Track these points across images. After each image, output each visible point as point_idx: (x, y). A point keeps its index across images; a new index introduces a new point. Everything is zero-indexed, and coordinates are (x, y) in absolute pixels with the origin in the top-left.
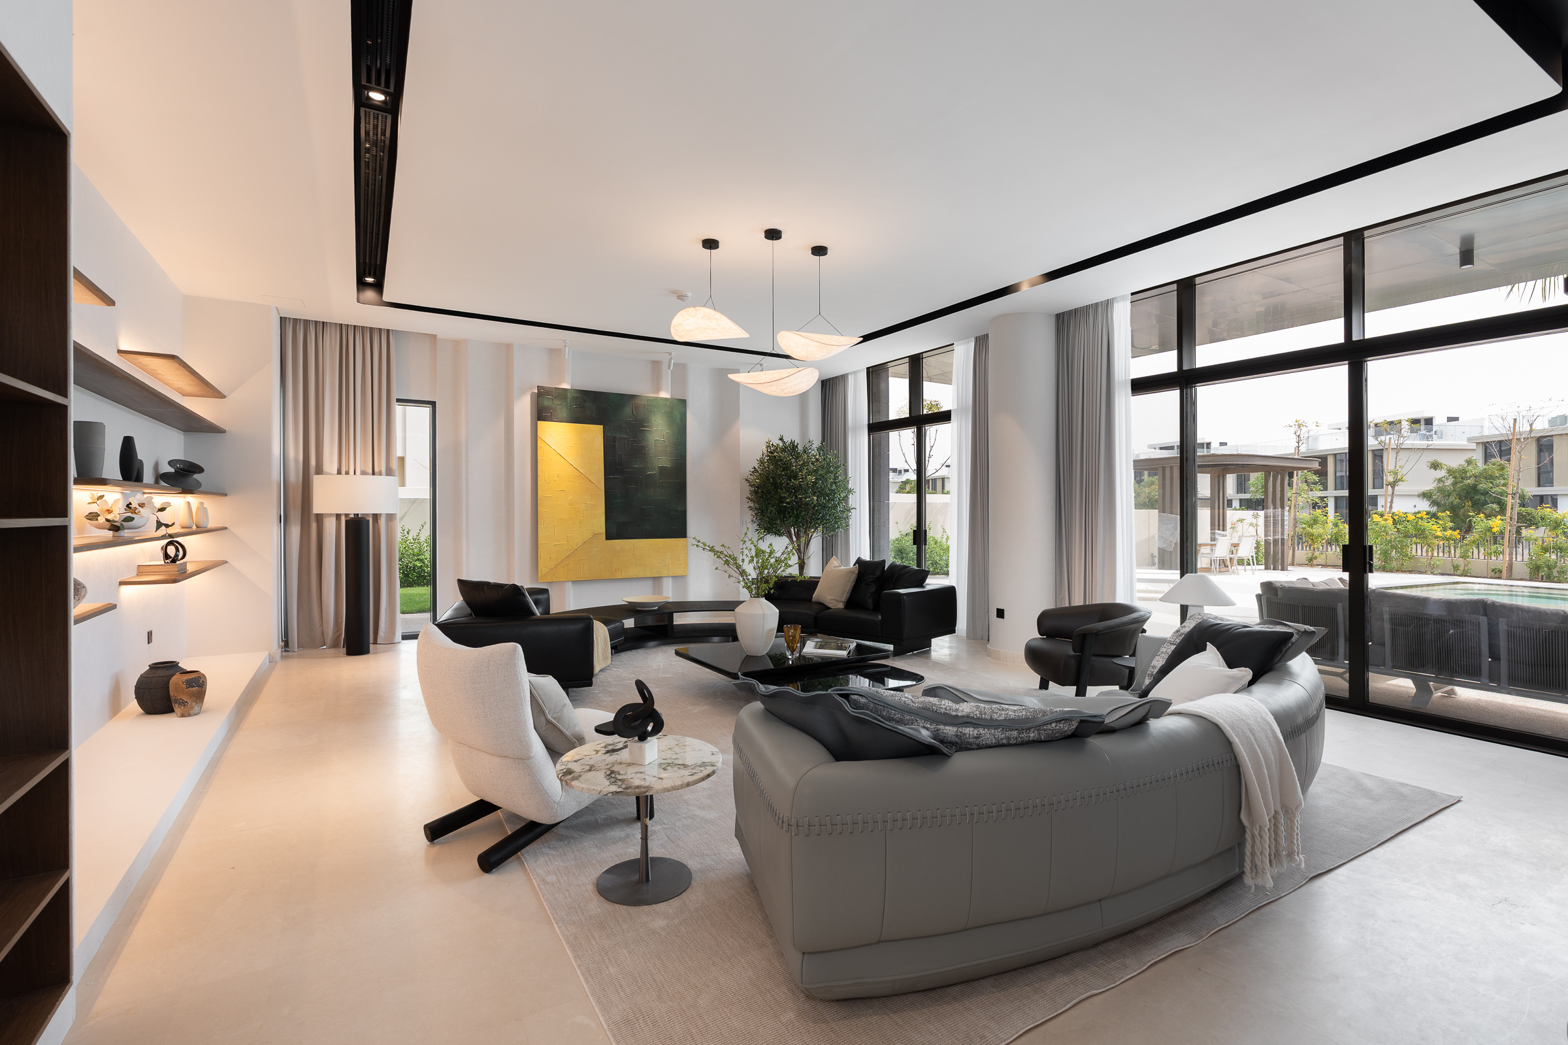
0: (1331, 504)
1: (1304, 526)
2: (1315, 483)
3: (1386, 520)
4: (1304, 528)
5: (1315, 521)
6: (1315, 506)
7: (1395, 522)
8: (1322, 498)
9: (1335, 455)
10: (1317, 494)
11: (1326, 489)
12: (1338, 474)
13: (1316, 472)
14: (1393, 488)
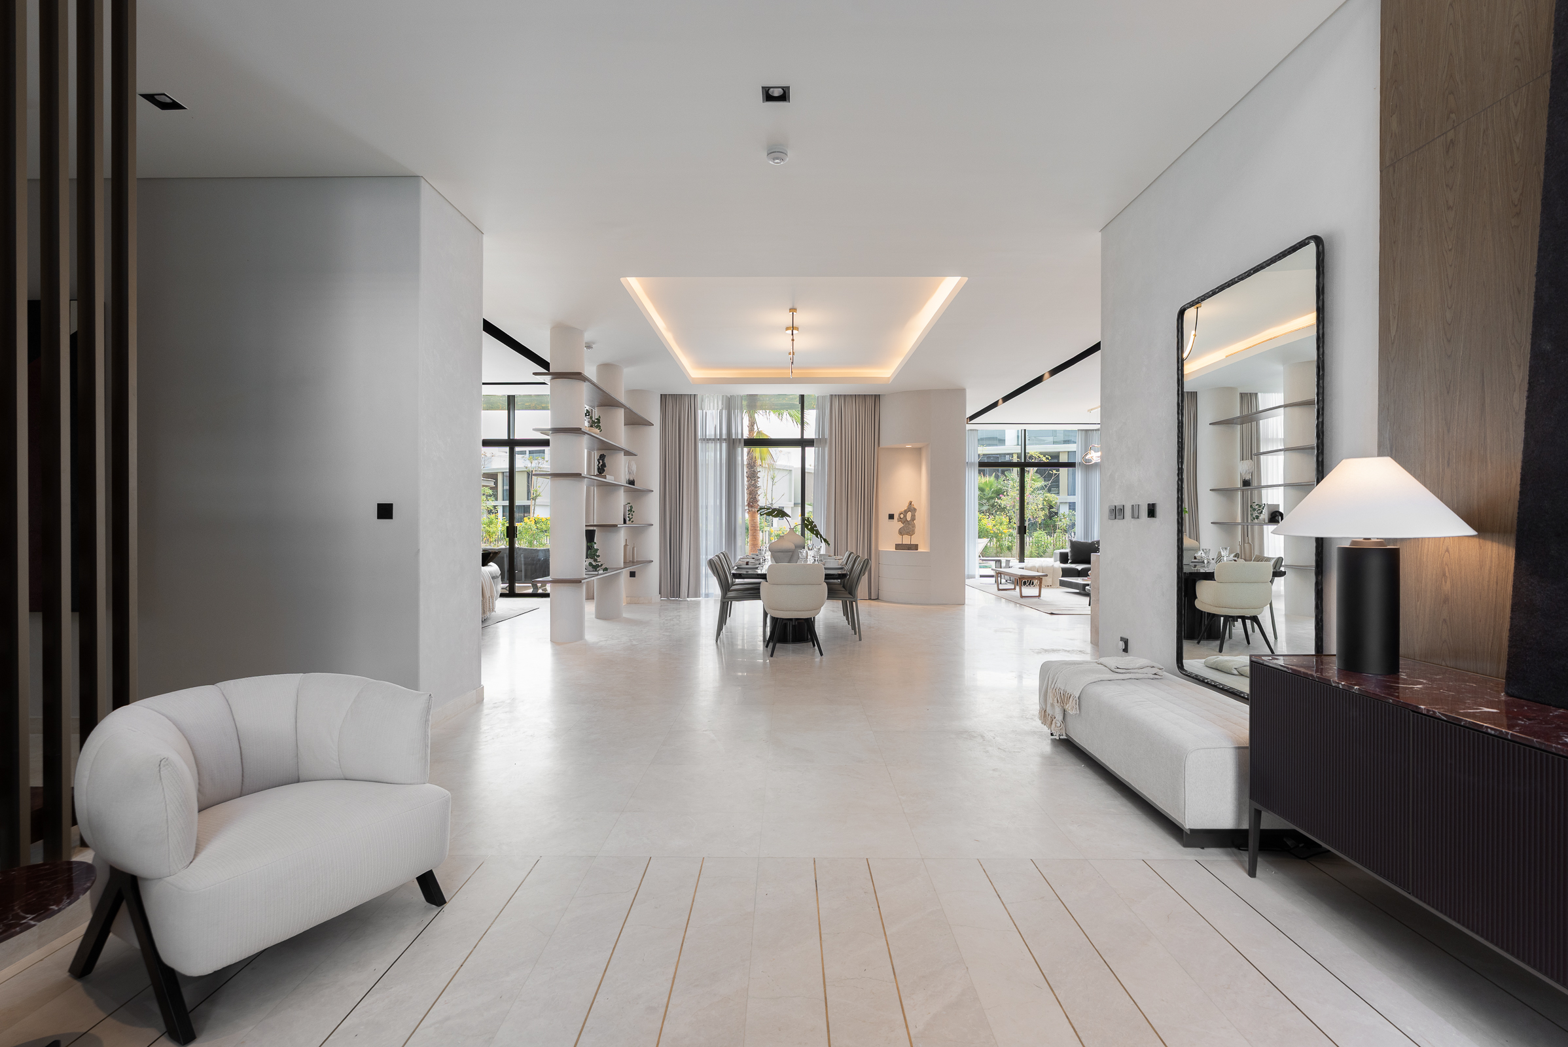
0: (500, 510)
1: (484, 526)
2: (490, 496)
3: (531, 521)
4: (484, 527)
5: (491, 522)
6: (490, 512)
7: (536, 523)
8: (495, 507)
9: (503, 472)
10: (491, 503)
11: (496, 499)
12: (505, 488)
13: (491, 488)
14: (535, 500)
